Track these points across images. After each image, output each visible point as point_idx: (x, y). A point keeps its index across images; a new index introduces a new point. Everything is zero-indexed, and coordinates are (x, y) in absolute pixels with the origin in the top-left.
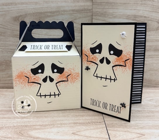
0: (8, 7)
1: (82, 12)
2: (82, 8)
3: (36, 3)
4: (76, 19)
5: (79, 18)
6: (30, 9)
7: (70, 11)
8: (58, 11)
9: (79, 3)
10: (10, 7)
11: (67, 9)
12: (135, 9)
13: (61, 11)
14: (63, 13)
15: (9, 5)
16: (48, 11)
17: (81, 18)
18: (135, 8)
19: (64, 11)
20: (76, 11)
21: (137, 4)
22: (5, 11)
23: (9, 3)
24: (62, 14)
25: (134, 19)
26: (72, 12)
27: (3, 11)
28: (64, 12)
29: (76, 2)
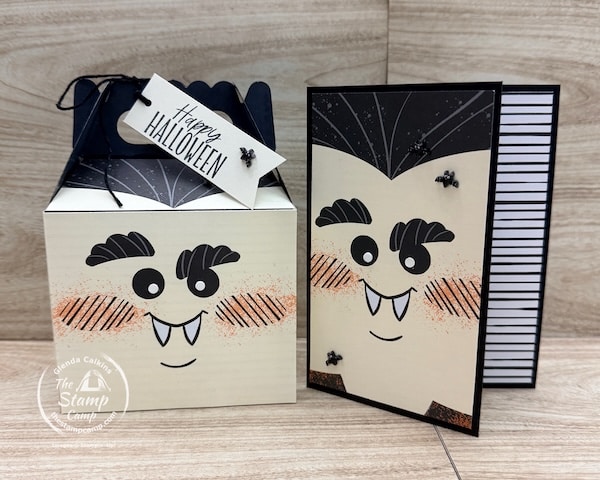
0: (63, 27)
1: (348, 45)
2: (346, 30)
3: (172, 13)
4: (322, 74)
5: (335, 70)
6: (149, 37)
7: (300, 41)
8: (257, 45)
9: (334, 10)
10: (71, 27)
11: (288, 33)
12: (550, 37)
13: (268, 42)
14: (273, 50)
15: (69, 22)
16: (219, 42)
17: (342, 69)
18: (551, 33)
19: (278, 41)
20: (323, 44)
21: (559, 15)
22: (51, 45)
23: (67, 13)
24: (272, 56)
25: (548, 73)
26: (307, 47)
27: (43, 45)
28: (279, 47)
29: (325, 7)
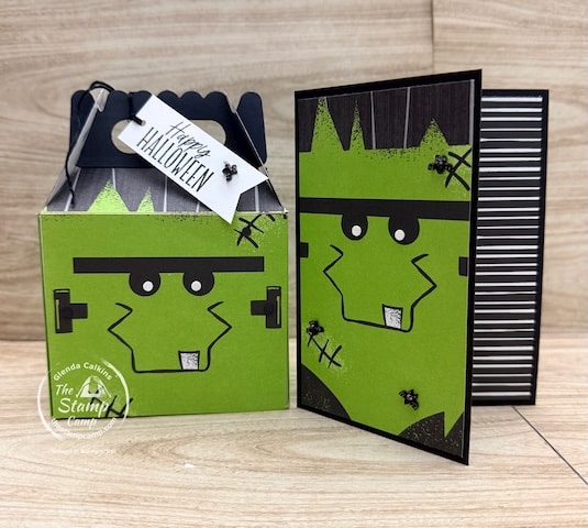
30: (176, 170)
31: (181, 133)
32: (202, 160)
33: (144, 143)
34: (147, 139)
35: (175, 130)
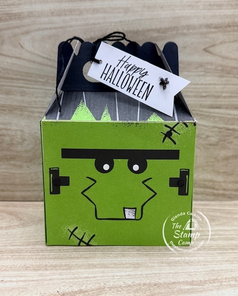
30: (129, 89)
31: (126, 64)
32: (144, 79)
33: (104, 75)
34: (106, 72)
35: (122, 63)
